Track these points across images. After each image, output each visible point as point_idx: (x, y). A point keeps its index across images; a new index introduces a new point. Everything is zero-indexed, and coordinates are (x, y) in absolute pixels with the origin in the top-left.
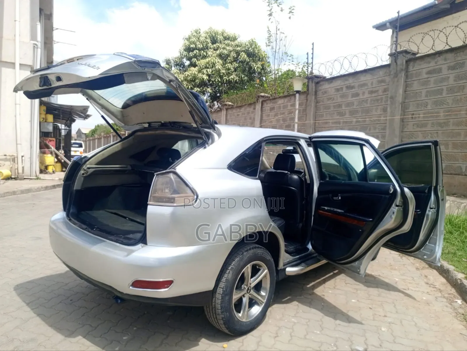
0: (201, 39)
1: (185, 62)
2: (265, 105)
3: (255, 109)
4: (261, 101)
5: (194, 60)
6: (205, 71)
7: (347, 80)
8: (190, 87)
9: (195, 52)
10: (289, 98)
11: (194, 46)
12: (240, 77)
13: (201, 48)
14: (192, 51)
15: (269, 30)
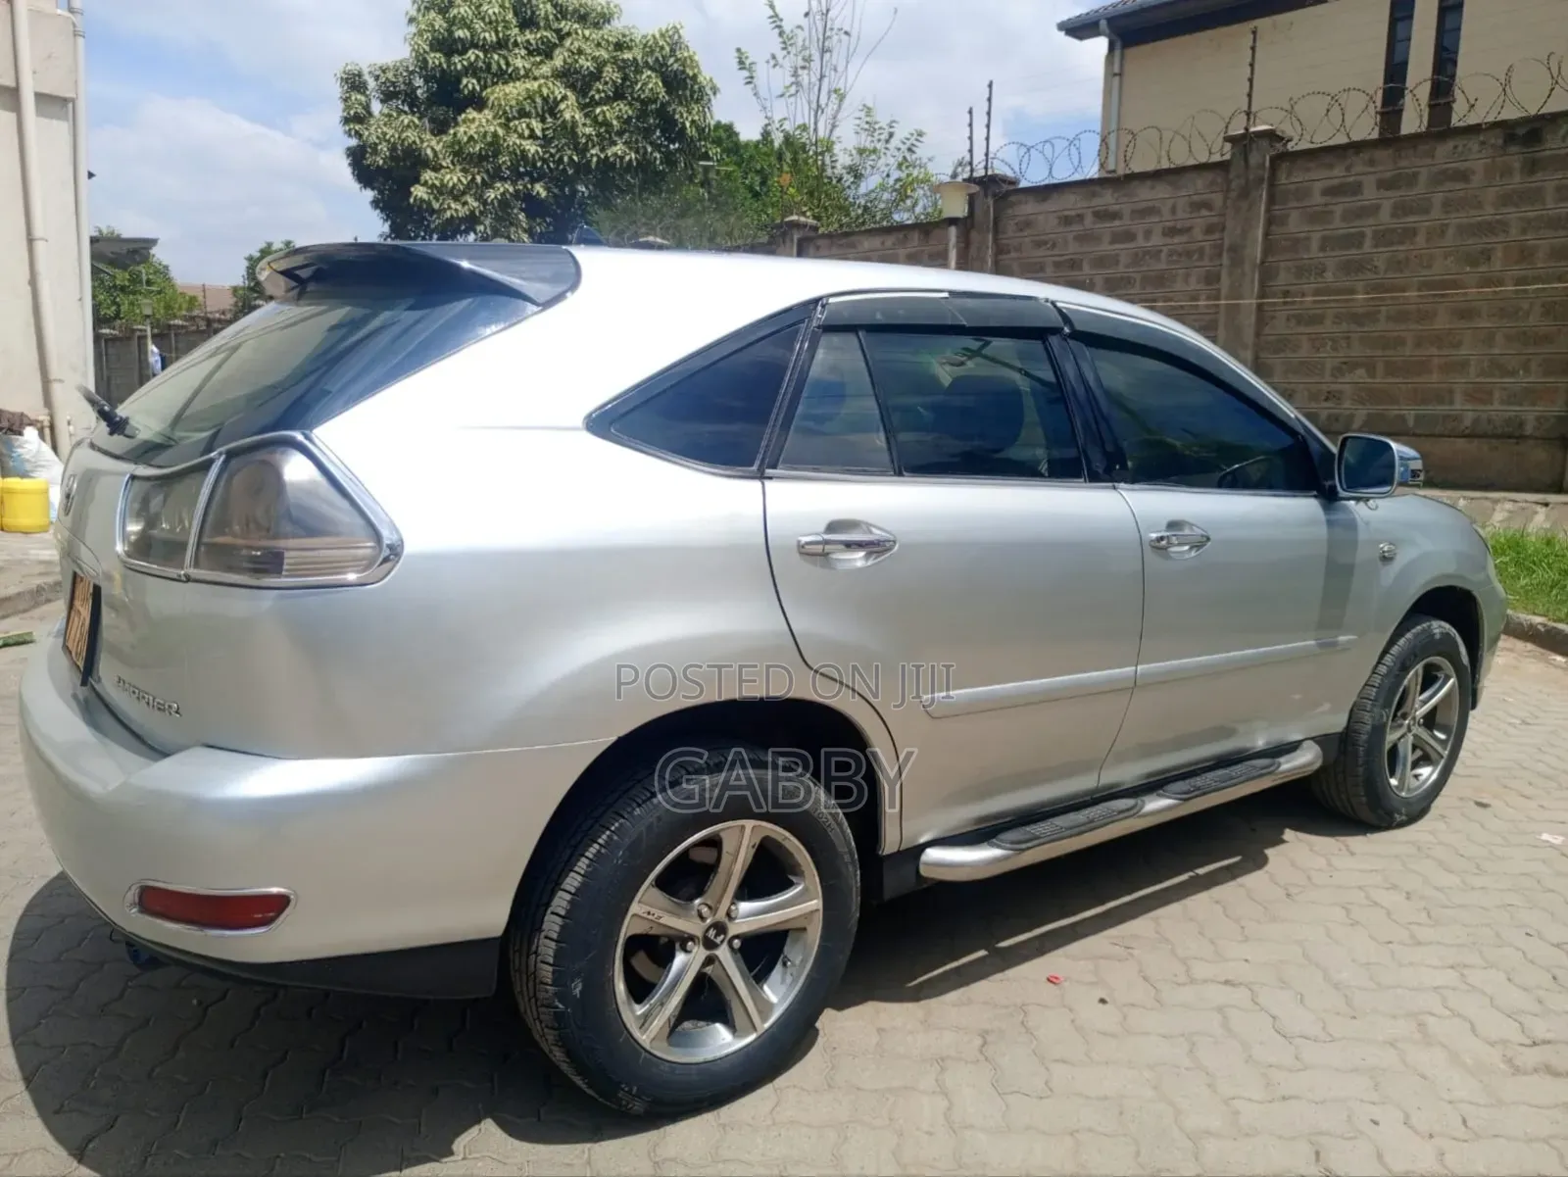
0: (490, 13)
2: (811, 251)
4: (795, 241)
5: (469, 83)
6: (522, 126)
7: (1094, 195)
8: (479, 179)
9: (471, 54)
10: (901, 236)
11: (467, 33)
12: (641, 151)
13: (492, 41)
14: (462, 52)
15: (776, 16)
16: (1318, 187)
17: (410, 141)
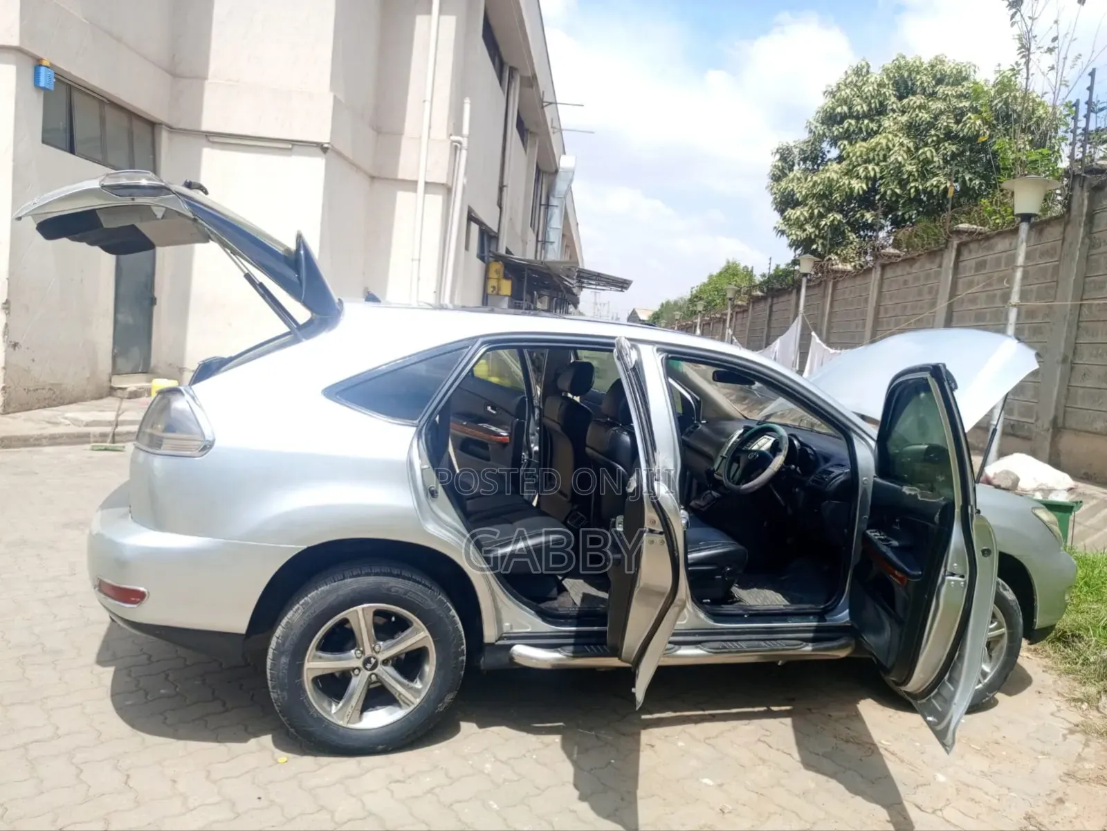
0: (866, 90)
1: (828, 152)
2: (965, 255)
3: (940, 266)
4: (955, 246)
5: (842, 144)
6: (861, 170)
8: (816, 212)
9: (846, 125)
11: (845, 109)
12: (960, 181)
14: (841, 122)
17: (789, 189)
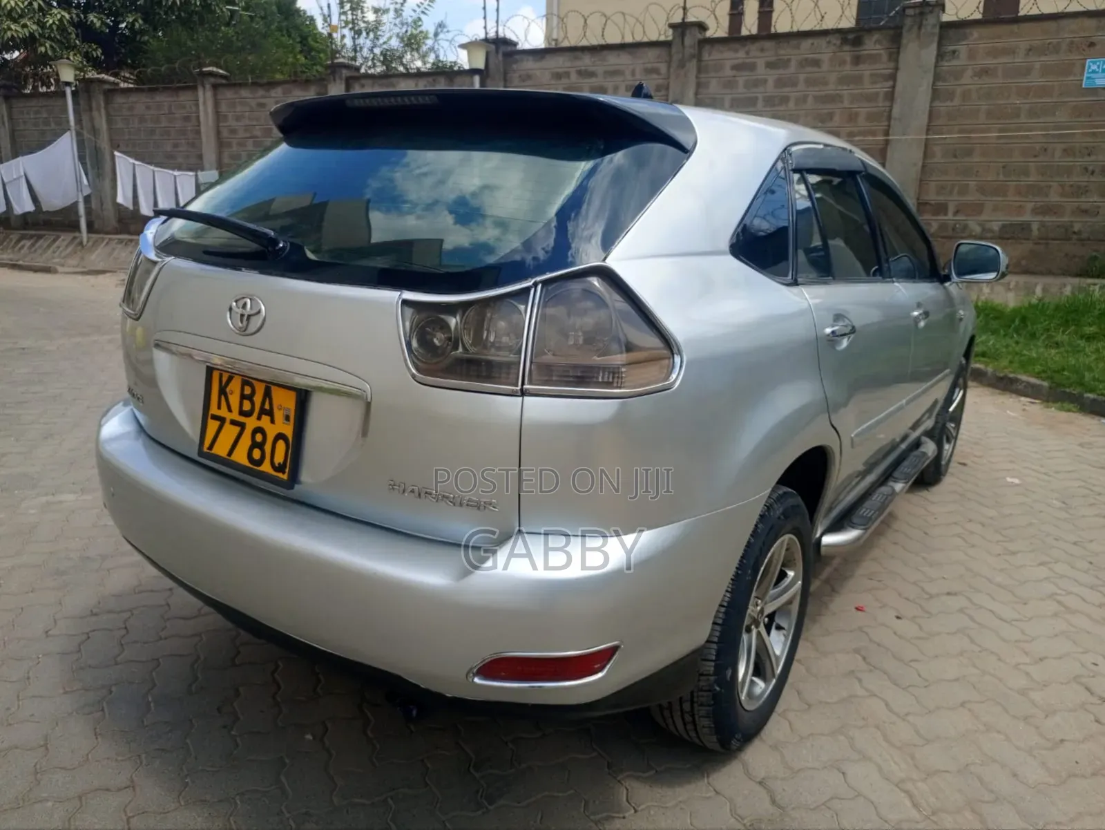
2: (356, 87)
4: (344, 78)
16: (728, 64)
